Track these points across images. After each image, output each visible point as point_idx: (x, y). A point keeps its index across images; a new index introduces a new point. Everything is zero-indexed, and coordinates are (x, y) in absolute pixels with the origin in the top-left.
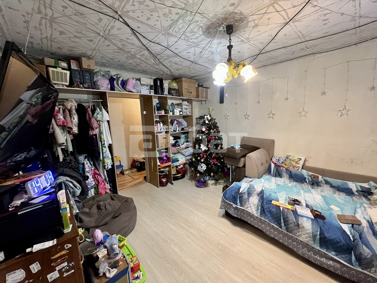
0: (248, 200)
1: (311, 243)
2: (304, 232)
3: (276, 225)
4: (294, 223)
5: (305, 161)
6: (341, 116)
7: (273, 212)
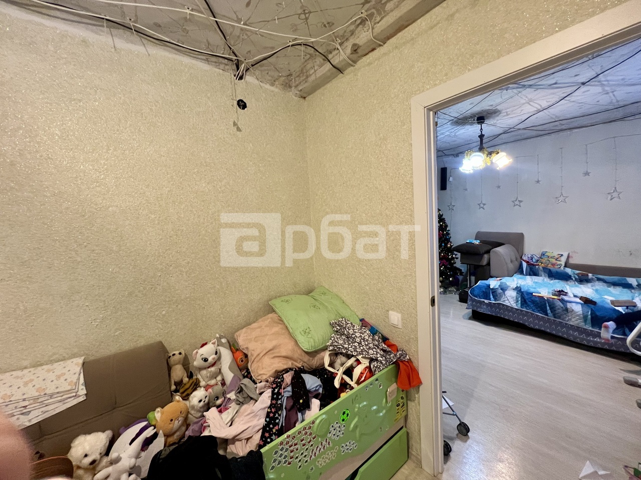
0: (504, 294)
1: (582, 325)
2: (573, 316)
3: (541, 313)
4: (562, 308)
5: (568, 257)
6: (611, 199)
7: (536, 301)
